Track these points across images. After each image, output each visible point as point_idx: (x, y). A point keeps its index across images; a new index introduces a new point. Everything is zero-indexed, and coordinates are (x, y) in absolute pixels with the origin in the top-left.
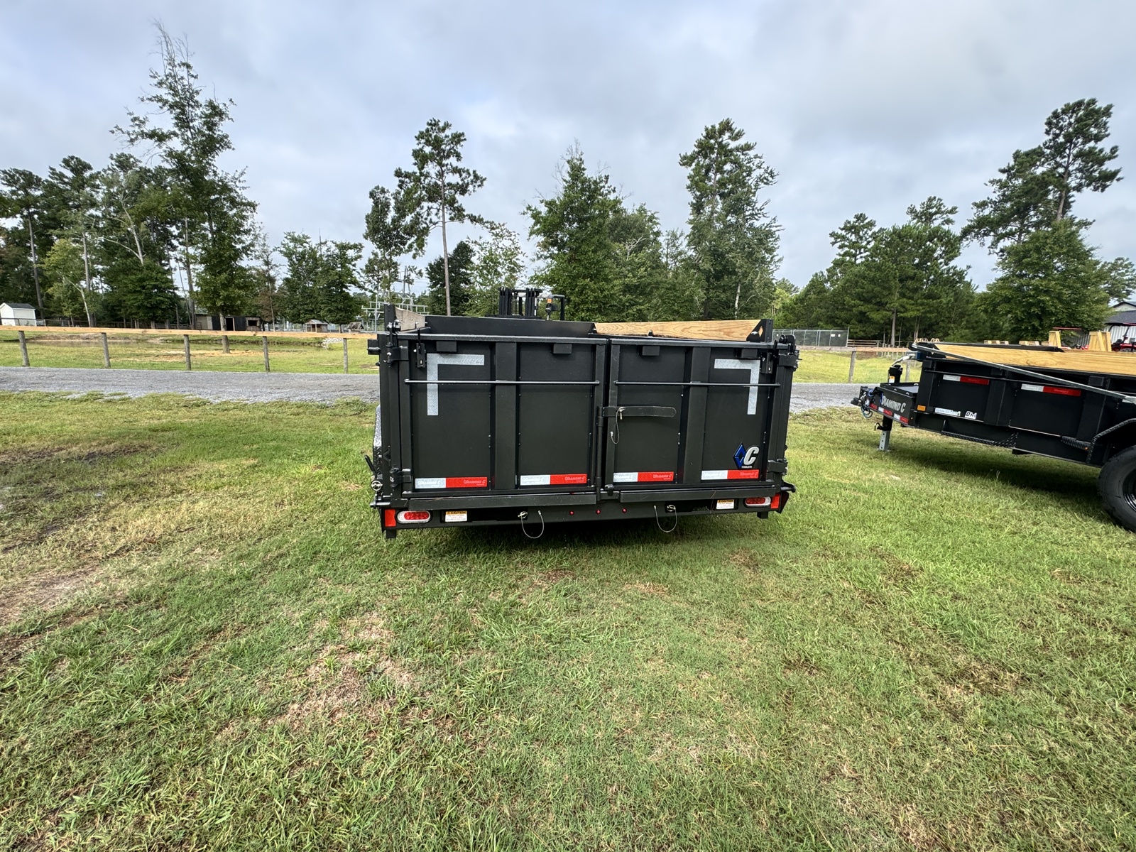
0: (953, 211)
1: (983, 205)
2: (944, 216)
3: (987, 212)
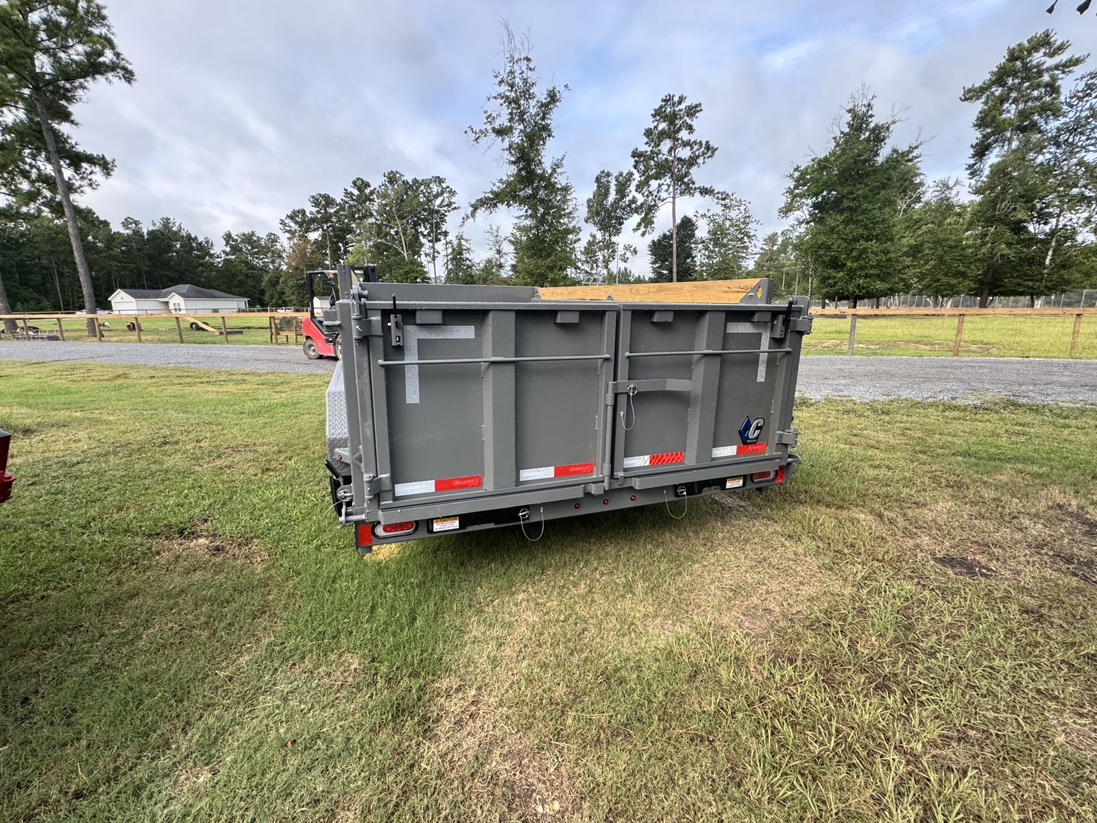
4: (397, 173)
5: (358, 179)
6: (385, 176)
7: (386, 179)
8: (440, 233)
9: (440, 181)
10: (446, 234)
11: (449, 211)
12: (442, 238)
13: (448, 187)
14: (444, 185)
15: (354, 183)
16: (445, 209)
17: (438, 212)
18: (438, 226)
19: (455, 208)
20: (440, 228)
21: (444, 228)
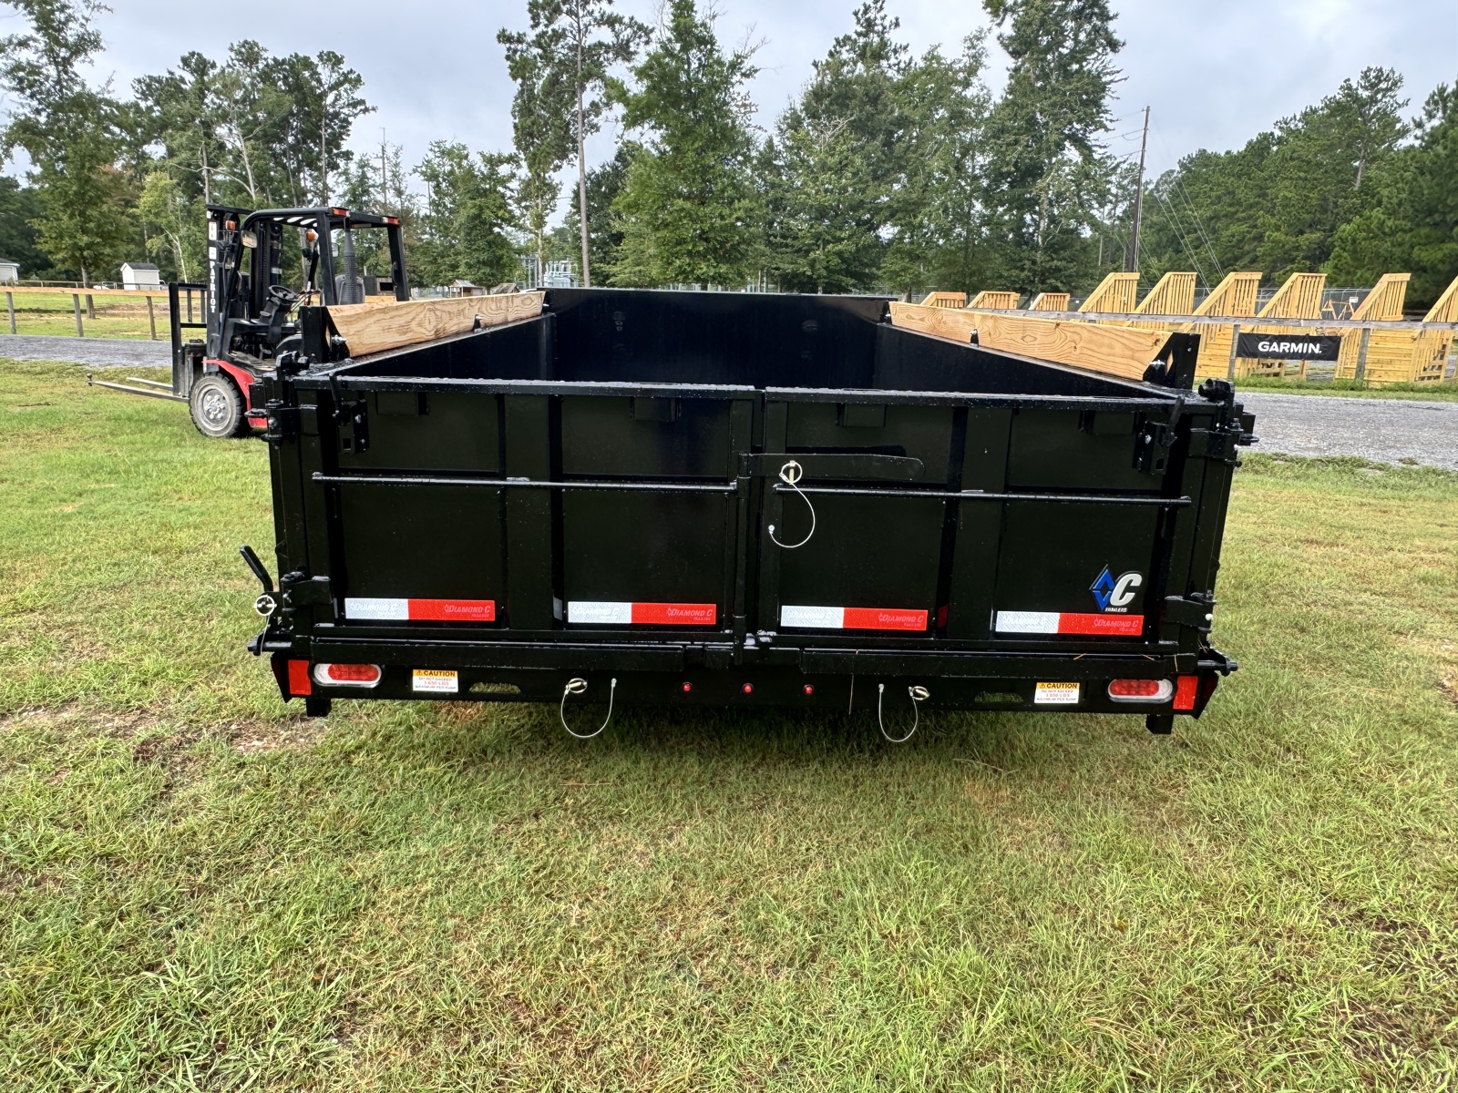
4: (256, 44)
5: (193, 54)
6: (231, 50)
7: (233, 55)
8: (337, 155)
9: (334, 60)
10: (348, 156)
11: (355, 115)
12: (341, 163)
13: (351, 72)
14: (345, 68)
15: (185, 61)
16: (345, 111)
17: (336, 115)
18: (335, 140)
19: (366, 110)
20: (338, 147)
21: (345, 146)
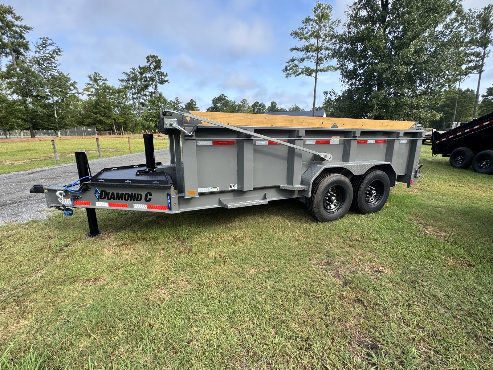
0: (105, 80)
1: (122, 81)
2: (103, 81)
3: (124, 84)
